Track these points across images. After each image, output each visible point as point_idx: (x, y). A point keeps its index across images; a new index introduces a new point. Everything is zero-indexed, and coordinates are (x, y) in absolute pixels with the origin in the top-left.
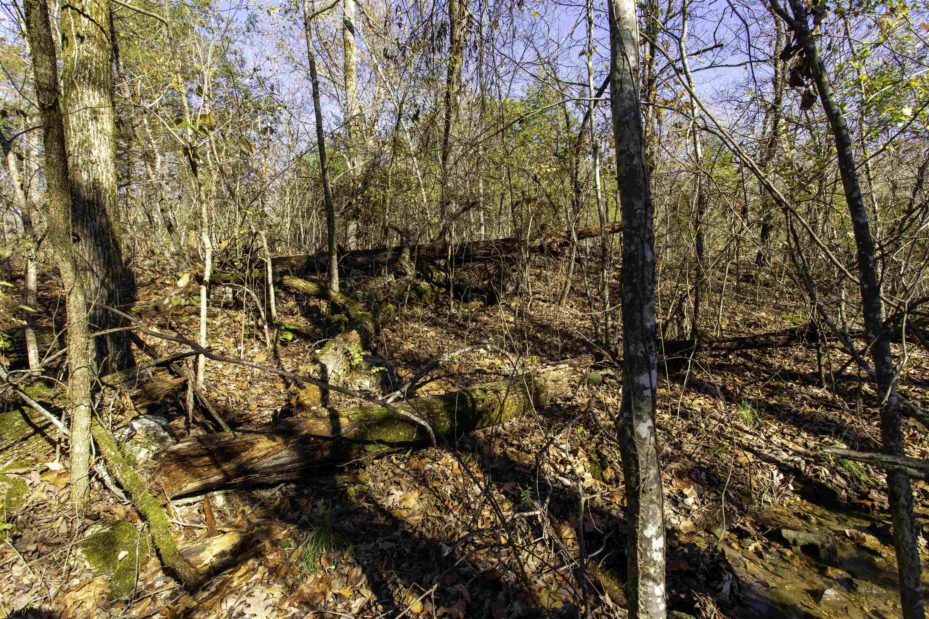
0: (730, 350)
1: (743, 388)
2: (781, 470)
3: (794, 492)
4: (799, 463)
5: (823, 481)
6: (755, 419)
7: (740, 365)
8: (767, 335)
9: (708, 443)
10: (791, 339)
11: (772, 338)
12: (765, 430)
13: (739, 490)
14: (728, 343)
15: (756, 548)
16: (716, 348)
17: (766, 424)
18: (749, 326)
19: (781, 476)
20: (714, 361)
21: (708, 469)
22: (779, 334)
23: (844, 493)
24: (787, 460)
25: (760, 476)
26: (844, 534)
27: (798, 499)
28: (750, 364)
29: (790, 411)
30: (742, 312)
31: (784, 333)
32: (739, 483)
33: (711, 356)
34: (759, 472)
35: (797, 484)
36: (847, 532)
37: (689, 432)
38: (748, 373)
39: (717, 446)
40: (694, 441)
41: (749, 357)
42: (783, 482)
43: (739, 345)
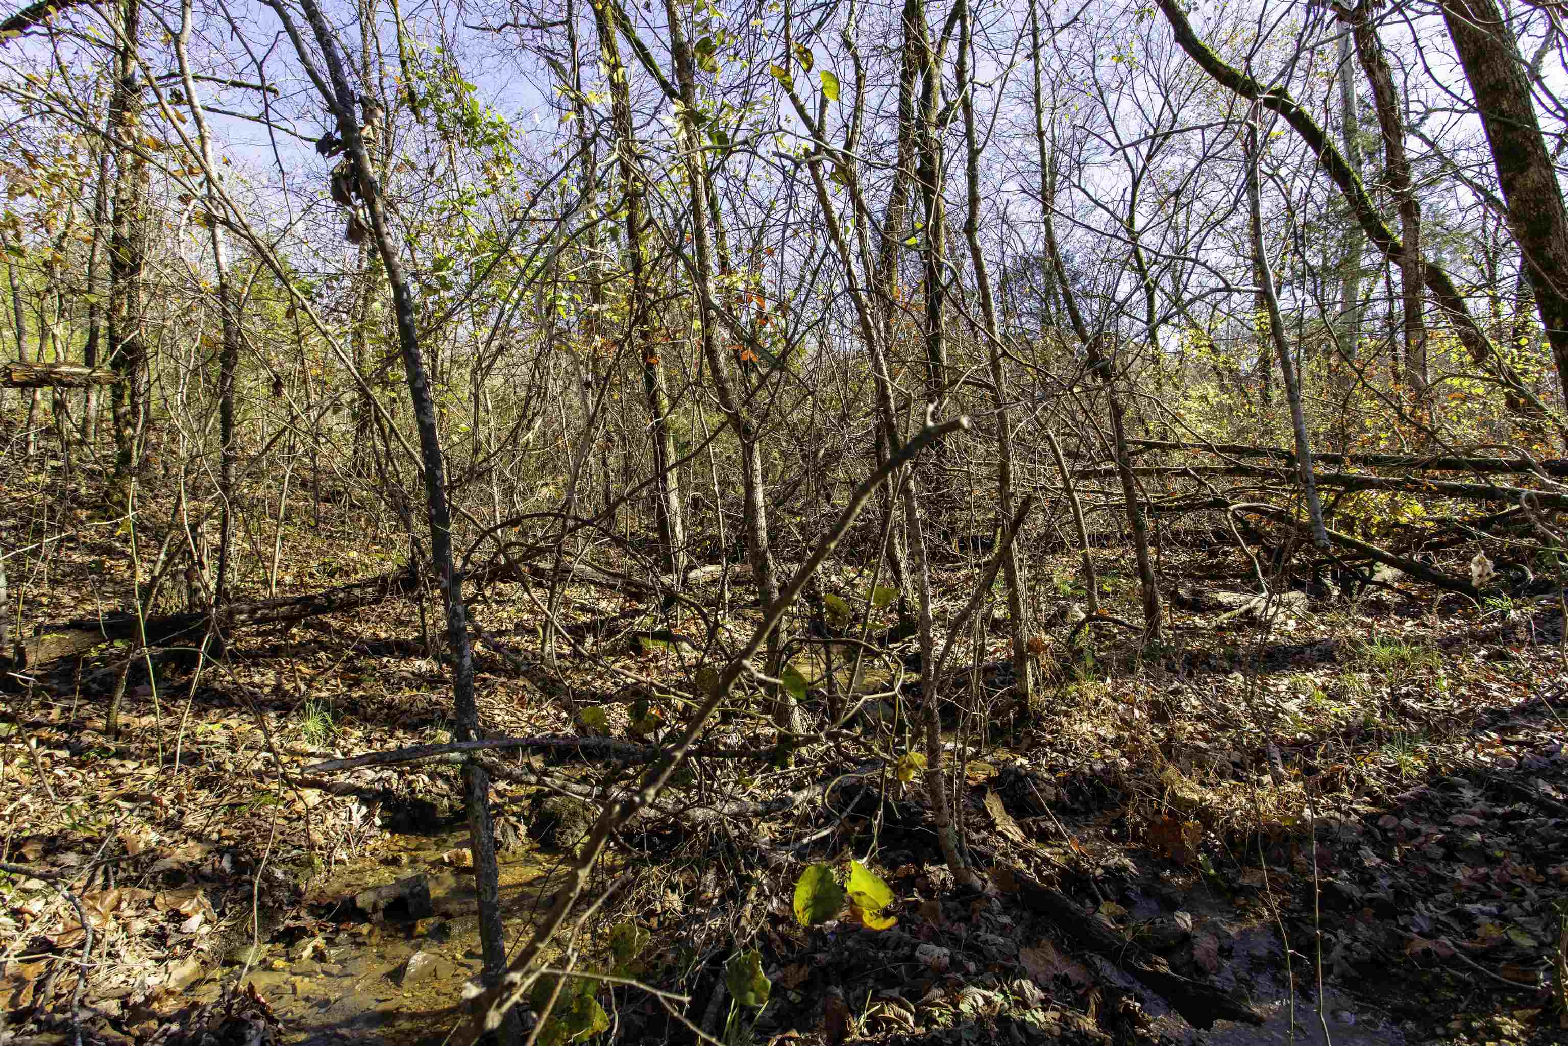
0: (291, 620)
1: (312, 679)
2: (363, 801)
3: (382, 828)
4: (389, 780)
5: (420, 796)
6: (328, 729)
7: (310, 642)
8: (349, 588)
9: (240, 796)
10: (383, 590)
11: (357, 592)
12: (342, 743)
13: (293, 860)
14: (284, 609)
15: (315, 949)
16: (264, 620)
17: (345, 733)
18: (331, 575)
19: (364, 810)
20: (263, 643)
21: (236, 845)
22: (366, 586)
23: (445, 802)
24: (373, 782)
25: (330, 821)
26: (442, 861)
27: (388, 835)
28: (325, 639)
29: (381, 702)
30: (319, 552)
31: (374, 581)
32: (295, 848)
33: (259, 634)
34: (330, 815)
35: (385, 814)
36: (445, 857)
37: (199, 788)
38: (322, 654)
39: (257, 796)
40: (212, 800)
41: (324, 628)
42: (366, 818)
43: (305, 607)
